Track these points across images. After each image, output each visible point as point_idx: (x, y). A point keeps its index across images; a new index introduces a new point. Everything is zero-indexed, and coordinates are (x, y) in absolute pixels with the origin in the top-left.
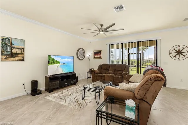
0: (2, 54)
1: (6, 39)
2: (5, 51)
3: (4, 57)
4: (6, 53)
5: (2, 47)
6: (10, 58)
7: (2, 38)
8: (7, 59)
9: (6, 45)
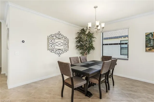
0: (146, 47)
1: (149, 34)
2: (149, 44)
3: (148, 49)
4: (149, 45)
5: (146, 41)
6: (153, 49)
7: (146, 34)
8: (151, 50)
9: (150, 39)
